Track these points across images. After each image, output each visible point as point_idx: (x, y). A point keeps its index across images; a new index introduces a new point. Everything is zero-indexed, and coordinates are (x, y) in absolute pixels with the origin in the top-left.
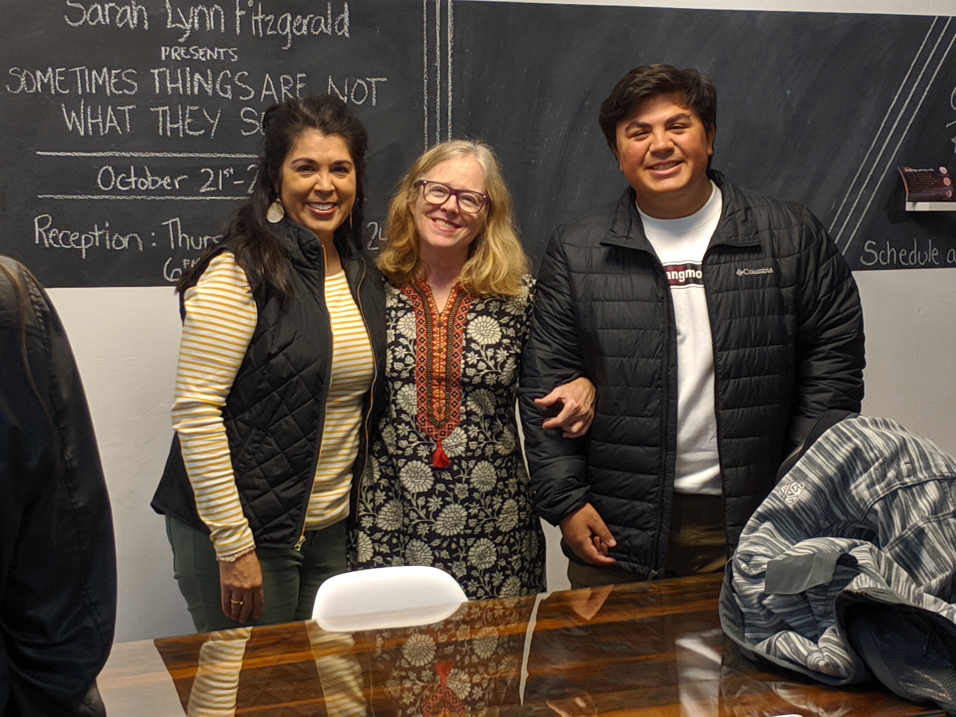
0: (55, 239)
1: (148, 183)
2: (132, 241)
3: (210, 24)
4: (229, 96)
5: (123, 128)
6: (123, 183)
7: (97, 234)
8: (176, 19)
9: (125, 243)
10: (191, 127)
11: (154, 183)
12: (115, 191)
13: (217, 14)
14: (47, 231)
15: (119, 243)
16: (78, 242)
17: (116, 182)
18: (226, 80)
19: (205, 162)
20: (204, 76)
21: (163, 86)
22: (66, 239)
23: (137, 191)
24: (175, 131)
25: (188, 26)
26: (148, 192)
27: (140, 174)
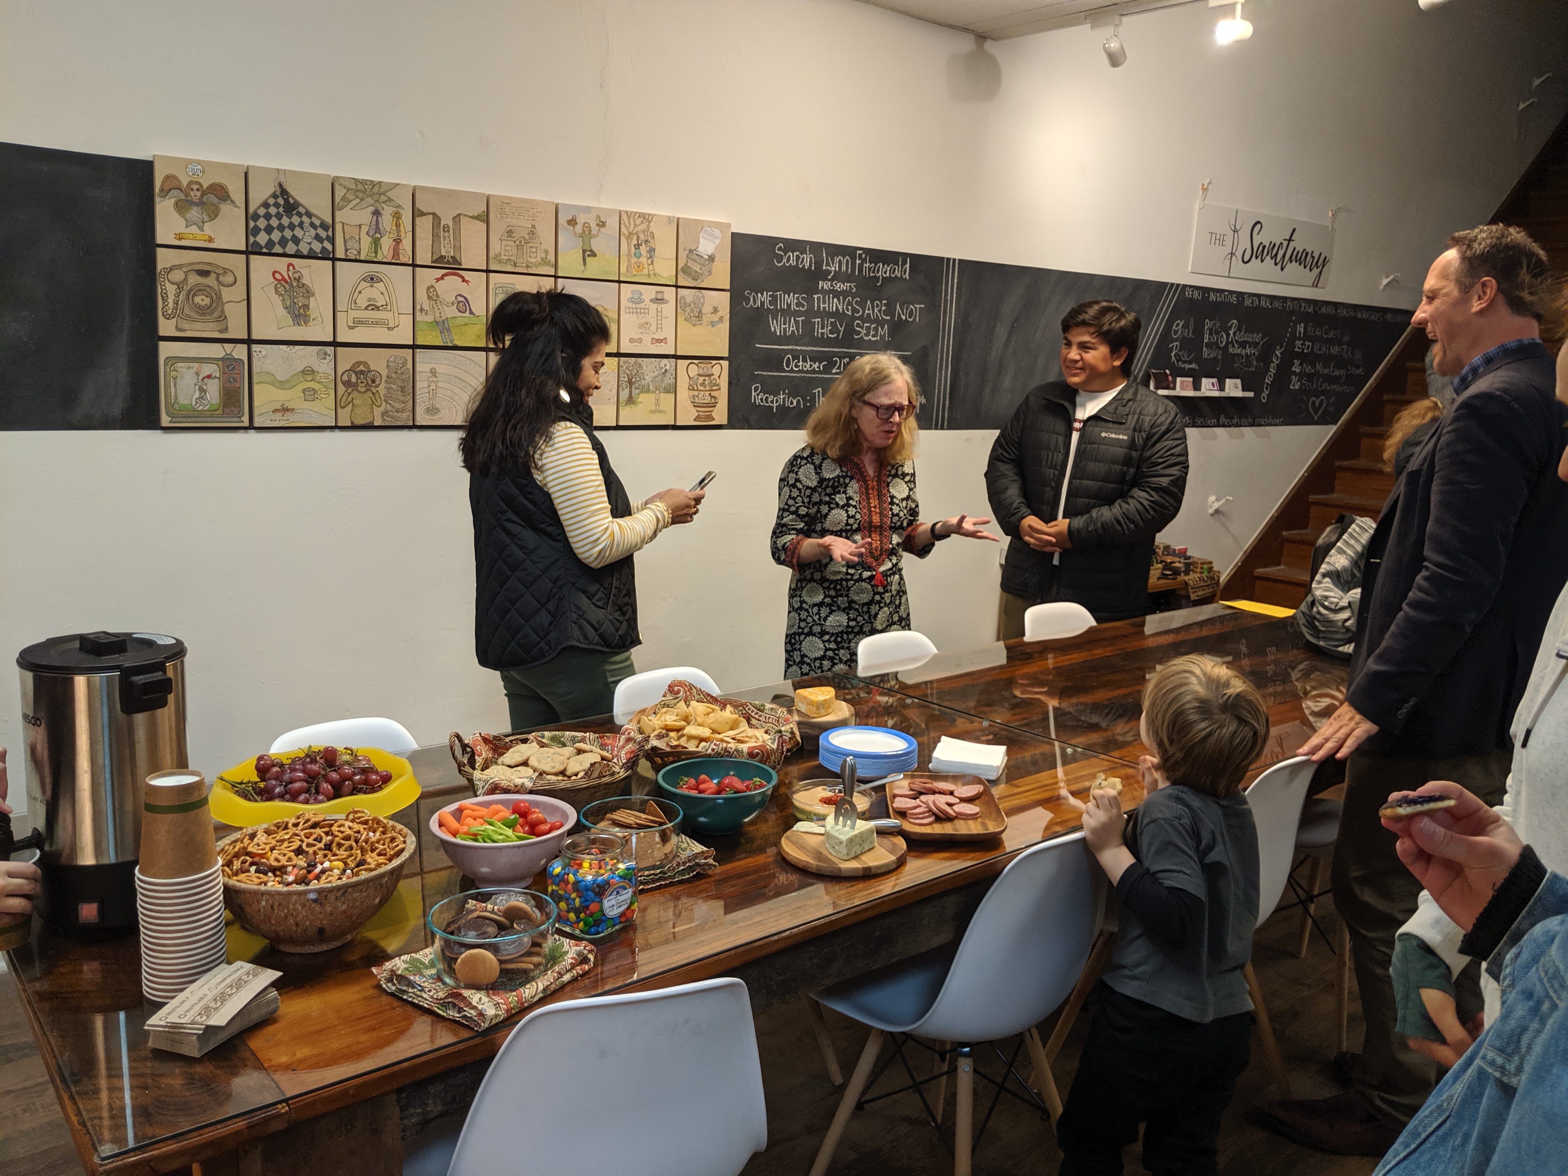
0: (761, 399)
1: (808, 366)
2: (798, 401)
3: (844, 268)
4: (850, 313)
5: (798, 331)
6: (797, 366)
7: (782, 397)
8: (828, 264)
9: (795, 404)
10: (831, 332)
11: (811, 366)
12: (792, 371)
13: (847, 260)
14: (758, 395)
15: (792, 403)
16: (772, 402)
17: (792, 365)
18: (849, 303)
19: (836, 354)
20: (839, 300)
21: (819, 306)
22: (767, 398)
23: (802, 371)
24: (823, 334)
25: (833, 269)
26: (807, 372)
27: (805, 361)
